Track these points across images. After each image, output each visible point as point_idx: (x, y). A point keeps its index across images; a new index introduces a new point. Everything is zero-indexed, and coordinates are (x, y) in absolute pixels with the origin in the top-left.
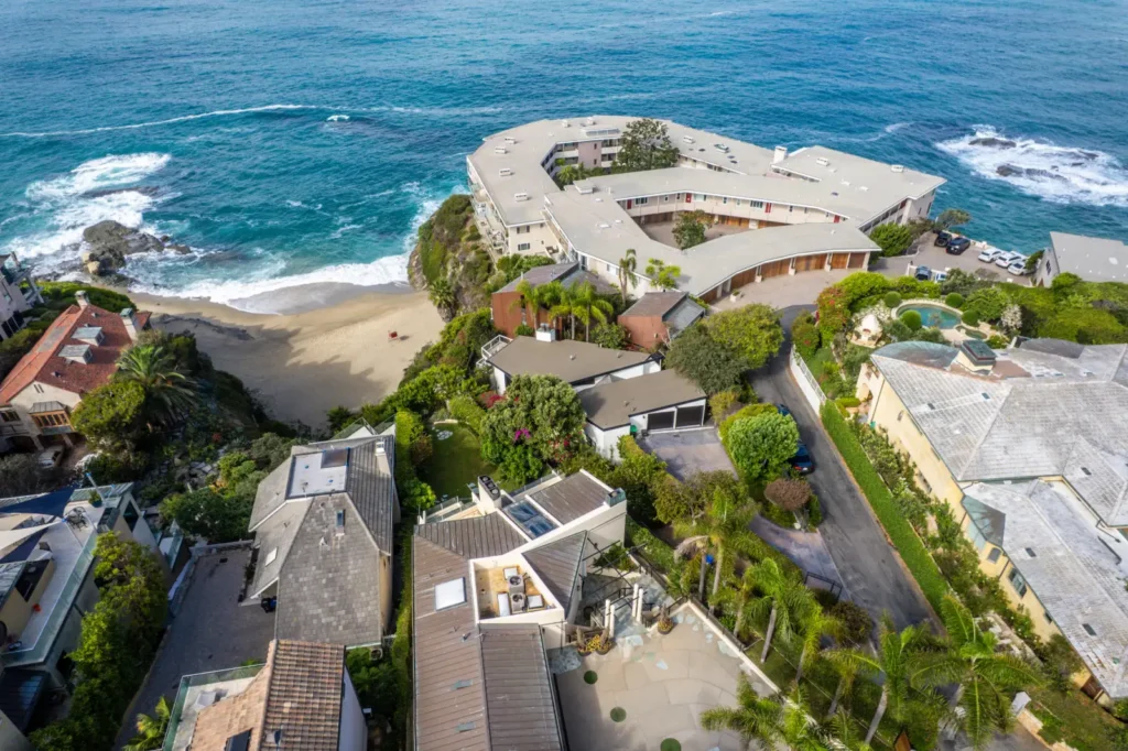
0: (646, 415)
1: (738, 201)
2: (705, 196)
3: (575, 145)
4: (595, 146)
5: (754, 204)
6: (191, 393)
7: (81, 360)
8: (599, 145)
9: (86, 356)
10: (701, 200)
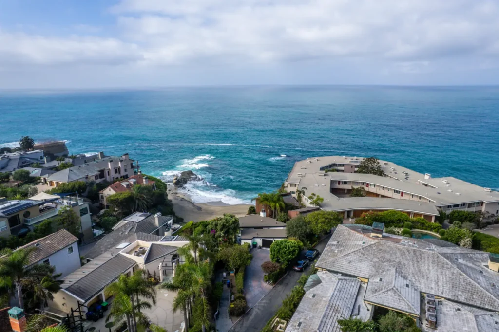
0: (261, 239)
1: (389, 190)
2: (375, 185)
3: (343, 165)
4: (352, 167)
5: (396, 191)
6: (146, 203)
7: (125, 186)
8: (354, 167)
9: (127, 186)
10: (372, 187)
